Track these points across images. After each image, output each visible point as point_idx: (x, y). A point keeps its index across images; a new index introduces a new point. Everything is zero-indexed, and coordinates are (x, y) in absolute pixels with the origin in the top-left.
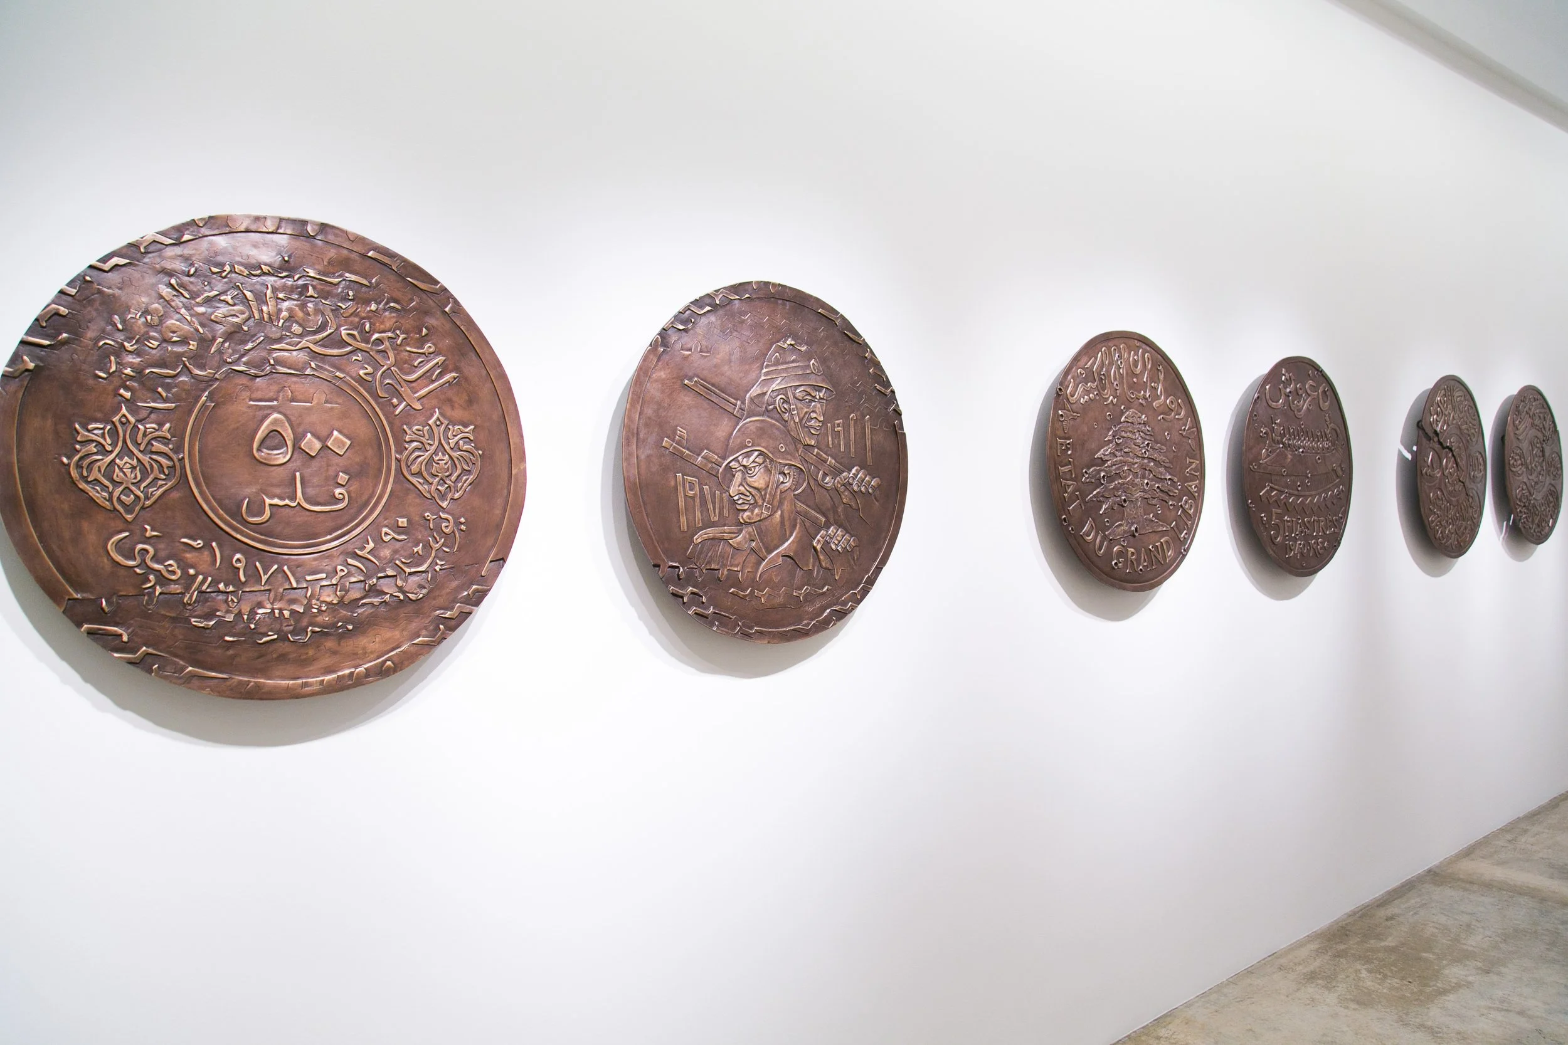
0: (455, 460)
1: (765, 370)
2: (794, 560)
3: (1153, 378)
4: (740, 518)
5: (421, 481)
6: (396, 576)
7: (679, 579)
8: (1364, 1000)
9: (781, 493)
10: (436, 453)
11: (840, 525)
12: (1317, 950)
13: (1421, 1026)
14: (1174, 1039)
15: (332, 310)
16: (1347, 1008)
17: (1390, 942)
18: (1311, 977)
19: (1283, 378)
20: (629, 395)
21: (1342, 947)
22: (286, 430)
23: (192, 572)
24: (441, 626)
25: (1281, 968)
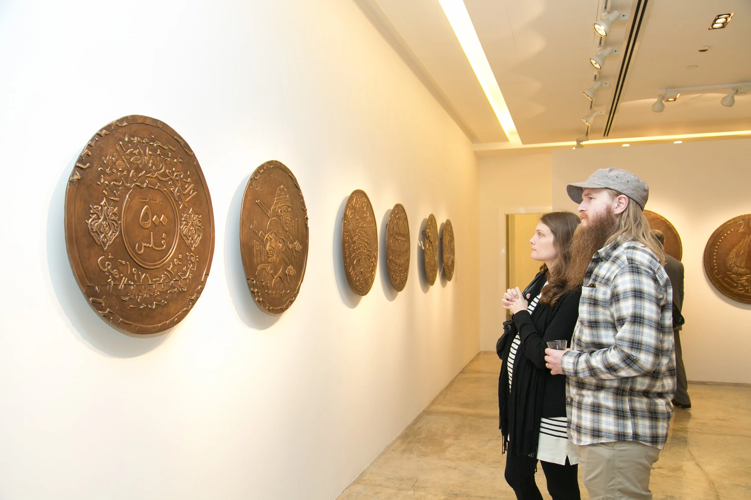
0: (196, 230)
1: (276, 198)
2: (281, 279)
3: (367, 210)
4: (269, 260)
5: (186, 239)
6: (178, 280)
7: (254, 285)
8: (425, 455)
9: (279, 250)
10: (190, 227)
11: (293, 265)
12: (401, 442)
13: (446, 459)
14: (370, 479)
15: (164, 161)
16: (420, 458)
17: (423, 436)
18: (404, 451)
19: (396, 212)
20: (242, 205)
21: (409, 440)
22: (149, 213)
23: (122, 275)
24: (191, 303)
25: (393, 450)
